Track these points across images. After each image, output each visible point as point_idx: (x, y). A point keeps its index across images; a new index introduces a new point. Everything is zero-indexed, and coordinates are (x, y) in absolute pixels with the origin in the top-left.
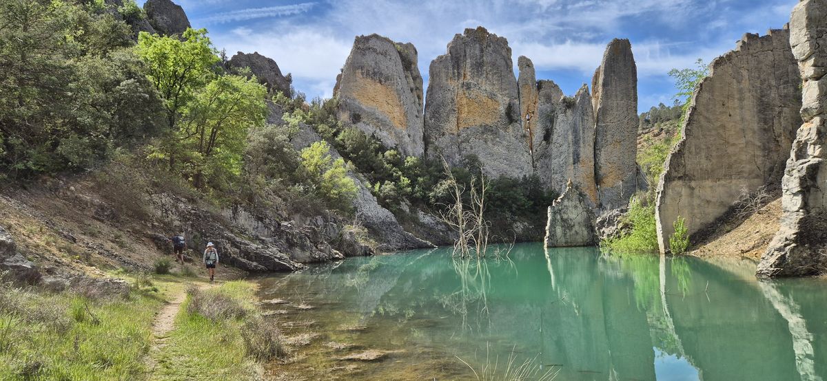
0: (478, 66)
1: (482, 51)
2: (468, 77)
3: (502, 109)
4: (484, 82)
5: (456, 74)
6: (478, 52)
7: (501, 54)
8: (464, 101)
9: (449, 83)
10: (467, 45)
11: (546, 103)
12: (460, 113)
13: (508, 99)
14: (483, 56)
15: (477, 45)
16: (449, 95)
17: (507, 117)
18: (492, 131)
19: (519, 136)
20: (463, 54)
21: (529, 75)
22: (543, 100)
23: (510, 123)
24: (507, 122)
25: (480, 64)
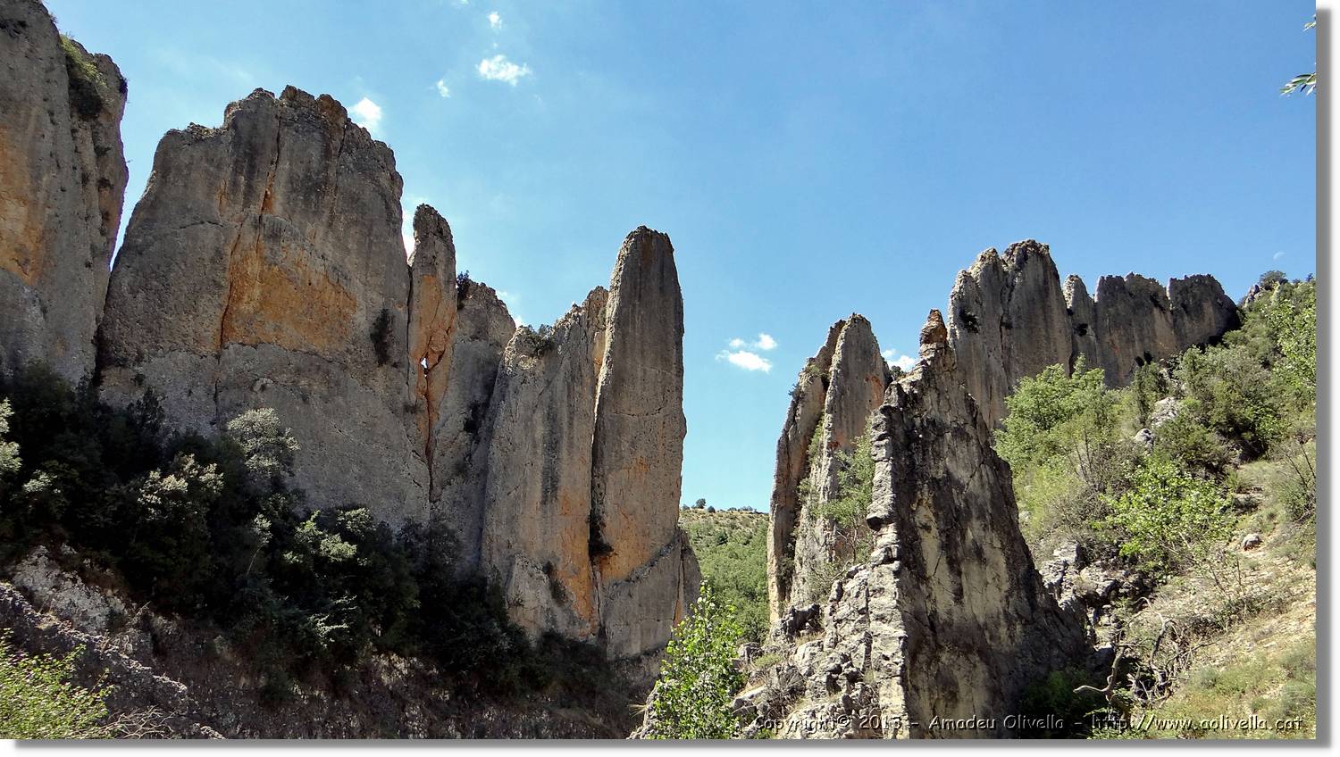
0: (310, 189)
1: (327, 153)
2: (278, 207)
3: (362, 321)
4: (320, 234)
5: (243, 188)
6: (315, 153)
7: (375, 181)
8: (254, 268)
9: (216, 205)
10: (286, 125)
11: (474, 338)
12: (235, 298)
13: (381, 300)
14: (327, 168)
15: (316, 135)
16: (208, 235)
17: (372, 345)
18: (328, 373)
19: (401, 405)
20: (271, 143)
21: (441, 256)
22: (469, 328)
23: (380, 364)
24: (372, 357)
25: (317, 185)
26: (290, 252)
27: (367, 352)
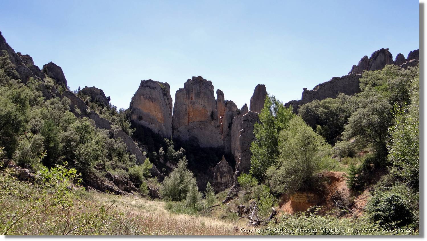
1: (200, 87)
2: (194, 99)
3: (209, 113)
4: (201, 101)
5: (188, 97)
6: (198, 88)
7: (209, 89)
8: (191, 110)
9: (185, 101)
10: (193, 84)
11: (229, 111)
12: (189, 115)
13: (212, 109)
14: (200, 89)
15: (198, 84)
16: (184, 107)
17: (211, 117)
18: (204, 124)
19: (217, 126)
20: (191, 88)
21: (222, 98)
22: (228, 110)
23: (212, 120)
24: (211, 119)
25: (199, 93)
26: (197, 105)
27: (210, 119)
